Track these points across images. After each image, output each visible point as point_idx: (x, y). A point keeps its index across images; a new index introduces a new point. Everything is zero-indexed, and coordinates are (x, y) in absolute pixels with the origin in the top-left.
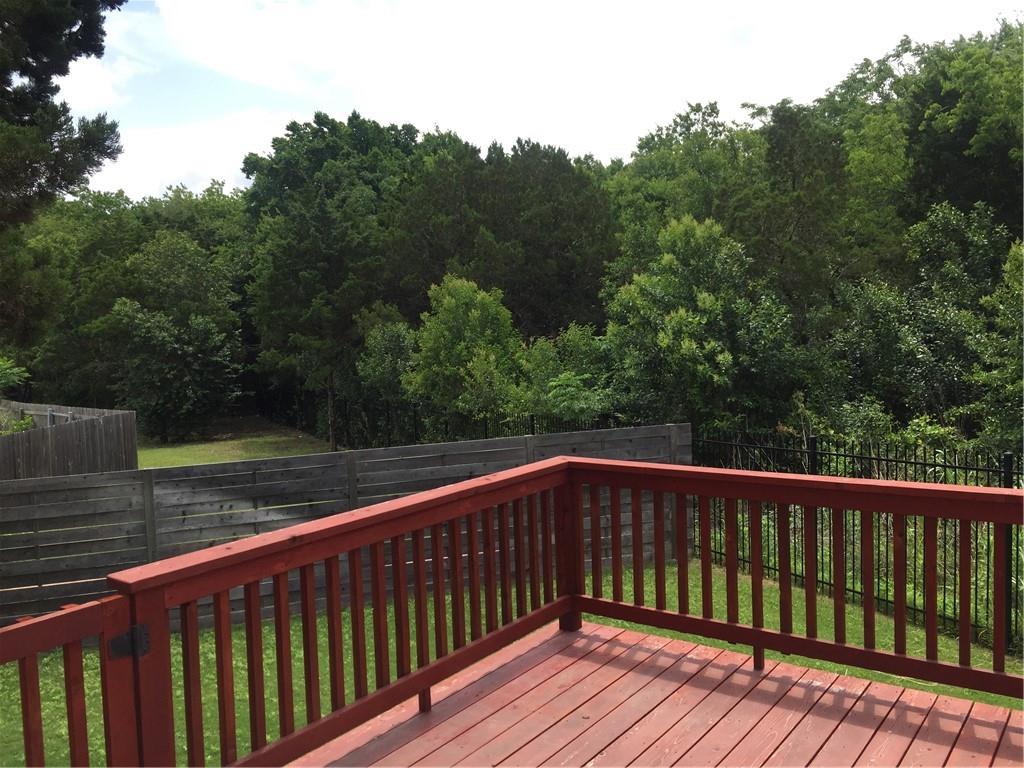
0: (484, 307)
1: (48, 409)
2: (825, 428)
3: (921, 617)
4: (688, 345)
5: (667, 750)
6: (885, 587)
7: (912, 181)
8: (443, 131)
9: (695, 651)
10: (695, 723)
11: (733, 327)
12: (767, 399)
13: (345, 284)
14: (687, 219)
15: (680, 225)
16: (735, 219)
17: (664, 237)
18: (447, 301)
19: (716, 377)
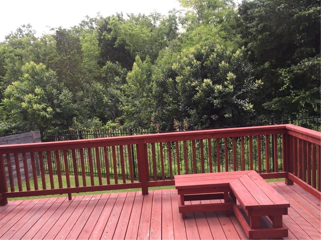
2: (83, 127)
3: (114, 176)
4: (35, 105)
5: (44, 231)
7: (101, 54)
9: (50, 200)
10: (51, 221)
11: (51, 99)
12: (65, 120)
14: (32, 63)
15: (29, 65)
16: (49, 64)
17: (23, 68)
19: (47, 116)
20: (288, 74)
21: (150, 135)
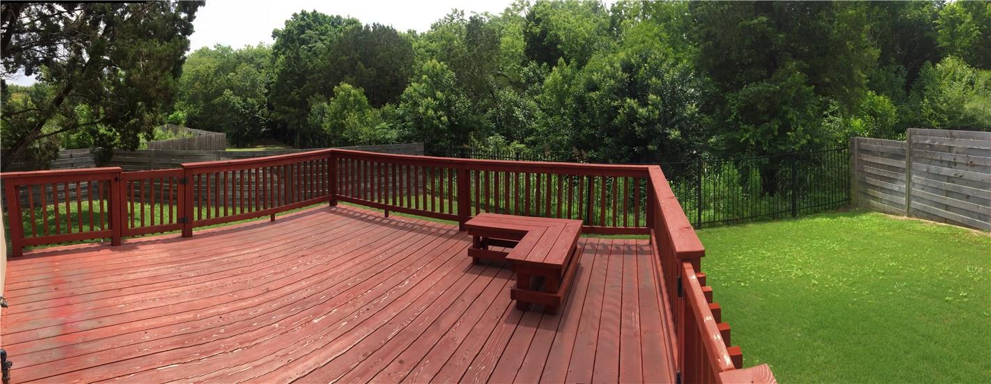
0: (355, 96)
1: (199, 131)
3: (493, 209)
4: (430, 112)
6: (482, 200)
7: (525, 52)
8: (351, 18)
11: (449, 106)
12: (460, 134)
13: (305, 86)
14: (434, 61)
15: (431, 64)
16: (452, 62)
17: (424, 68)
18: (342, 93)
19: (440, 126)
20: (736, 101)
21: (532, 162)
